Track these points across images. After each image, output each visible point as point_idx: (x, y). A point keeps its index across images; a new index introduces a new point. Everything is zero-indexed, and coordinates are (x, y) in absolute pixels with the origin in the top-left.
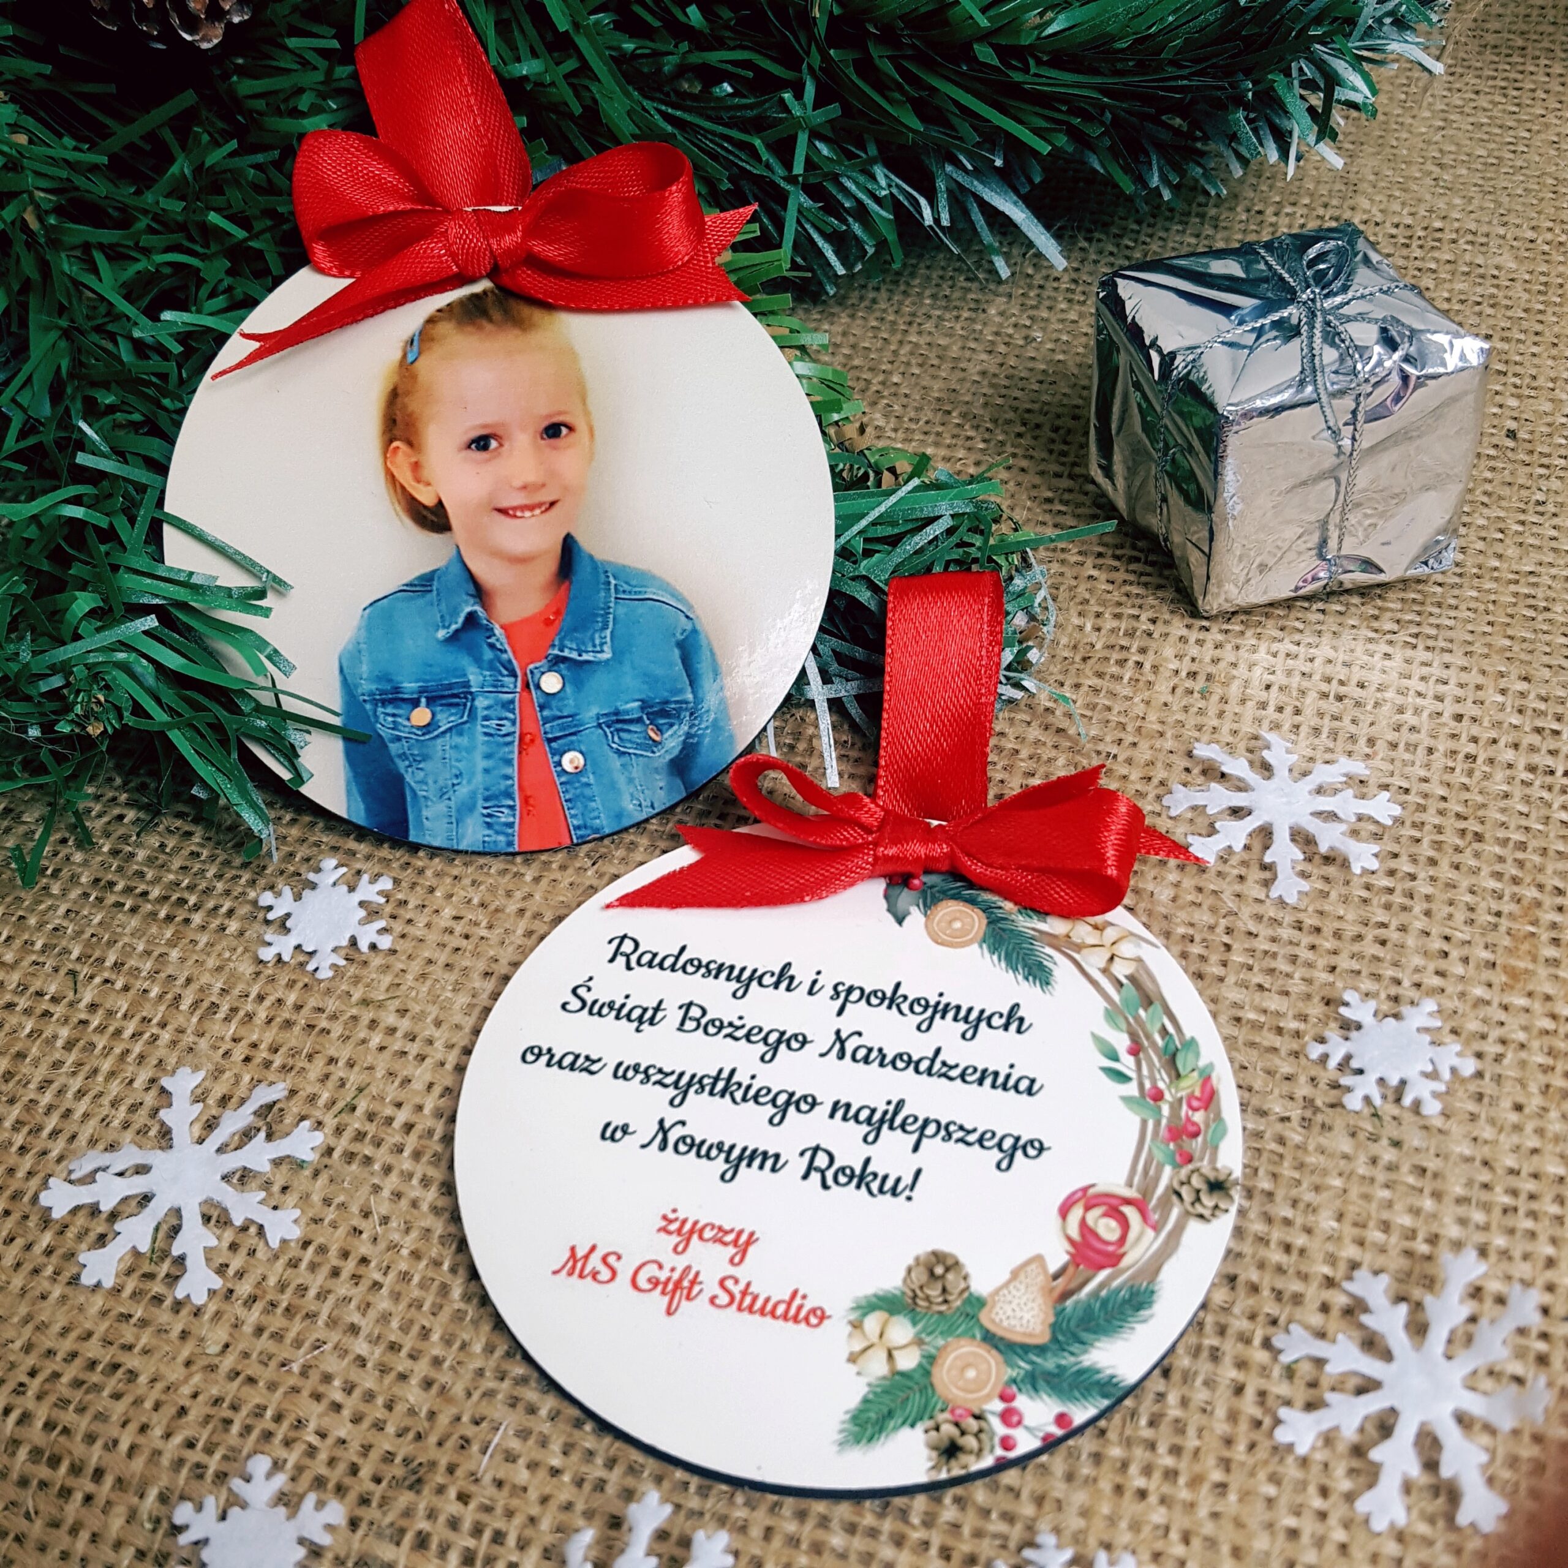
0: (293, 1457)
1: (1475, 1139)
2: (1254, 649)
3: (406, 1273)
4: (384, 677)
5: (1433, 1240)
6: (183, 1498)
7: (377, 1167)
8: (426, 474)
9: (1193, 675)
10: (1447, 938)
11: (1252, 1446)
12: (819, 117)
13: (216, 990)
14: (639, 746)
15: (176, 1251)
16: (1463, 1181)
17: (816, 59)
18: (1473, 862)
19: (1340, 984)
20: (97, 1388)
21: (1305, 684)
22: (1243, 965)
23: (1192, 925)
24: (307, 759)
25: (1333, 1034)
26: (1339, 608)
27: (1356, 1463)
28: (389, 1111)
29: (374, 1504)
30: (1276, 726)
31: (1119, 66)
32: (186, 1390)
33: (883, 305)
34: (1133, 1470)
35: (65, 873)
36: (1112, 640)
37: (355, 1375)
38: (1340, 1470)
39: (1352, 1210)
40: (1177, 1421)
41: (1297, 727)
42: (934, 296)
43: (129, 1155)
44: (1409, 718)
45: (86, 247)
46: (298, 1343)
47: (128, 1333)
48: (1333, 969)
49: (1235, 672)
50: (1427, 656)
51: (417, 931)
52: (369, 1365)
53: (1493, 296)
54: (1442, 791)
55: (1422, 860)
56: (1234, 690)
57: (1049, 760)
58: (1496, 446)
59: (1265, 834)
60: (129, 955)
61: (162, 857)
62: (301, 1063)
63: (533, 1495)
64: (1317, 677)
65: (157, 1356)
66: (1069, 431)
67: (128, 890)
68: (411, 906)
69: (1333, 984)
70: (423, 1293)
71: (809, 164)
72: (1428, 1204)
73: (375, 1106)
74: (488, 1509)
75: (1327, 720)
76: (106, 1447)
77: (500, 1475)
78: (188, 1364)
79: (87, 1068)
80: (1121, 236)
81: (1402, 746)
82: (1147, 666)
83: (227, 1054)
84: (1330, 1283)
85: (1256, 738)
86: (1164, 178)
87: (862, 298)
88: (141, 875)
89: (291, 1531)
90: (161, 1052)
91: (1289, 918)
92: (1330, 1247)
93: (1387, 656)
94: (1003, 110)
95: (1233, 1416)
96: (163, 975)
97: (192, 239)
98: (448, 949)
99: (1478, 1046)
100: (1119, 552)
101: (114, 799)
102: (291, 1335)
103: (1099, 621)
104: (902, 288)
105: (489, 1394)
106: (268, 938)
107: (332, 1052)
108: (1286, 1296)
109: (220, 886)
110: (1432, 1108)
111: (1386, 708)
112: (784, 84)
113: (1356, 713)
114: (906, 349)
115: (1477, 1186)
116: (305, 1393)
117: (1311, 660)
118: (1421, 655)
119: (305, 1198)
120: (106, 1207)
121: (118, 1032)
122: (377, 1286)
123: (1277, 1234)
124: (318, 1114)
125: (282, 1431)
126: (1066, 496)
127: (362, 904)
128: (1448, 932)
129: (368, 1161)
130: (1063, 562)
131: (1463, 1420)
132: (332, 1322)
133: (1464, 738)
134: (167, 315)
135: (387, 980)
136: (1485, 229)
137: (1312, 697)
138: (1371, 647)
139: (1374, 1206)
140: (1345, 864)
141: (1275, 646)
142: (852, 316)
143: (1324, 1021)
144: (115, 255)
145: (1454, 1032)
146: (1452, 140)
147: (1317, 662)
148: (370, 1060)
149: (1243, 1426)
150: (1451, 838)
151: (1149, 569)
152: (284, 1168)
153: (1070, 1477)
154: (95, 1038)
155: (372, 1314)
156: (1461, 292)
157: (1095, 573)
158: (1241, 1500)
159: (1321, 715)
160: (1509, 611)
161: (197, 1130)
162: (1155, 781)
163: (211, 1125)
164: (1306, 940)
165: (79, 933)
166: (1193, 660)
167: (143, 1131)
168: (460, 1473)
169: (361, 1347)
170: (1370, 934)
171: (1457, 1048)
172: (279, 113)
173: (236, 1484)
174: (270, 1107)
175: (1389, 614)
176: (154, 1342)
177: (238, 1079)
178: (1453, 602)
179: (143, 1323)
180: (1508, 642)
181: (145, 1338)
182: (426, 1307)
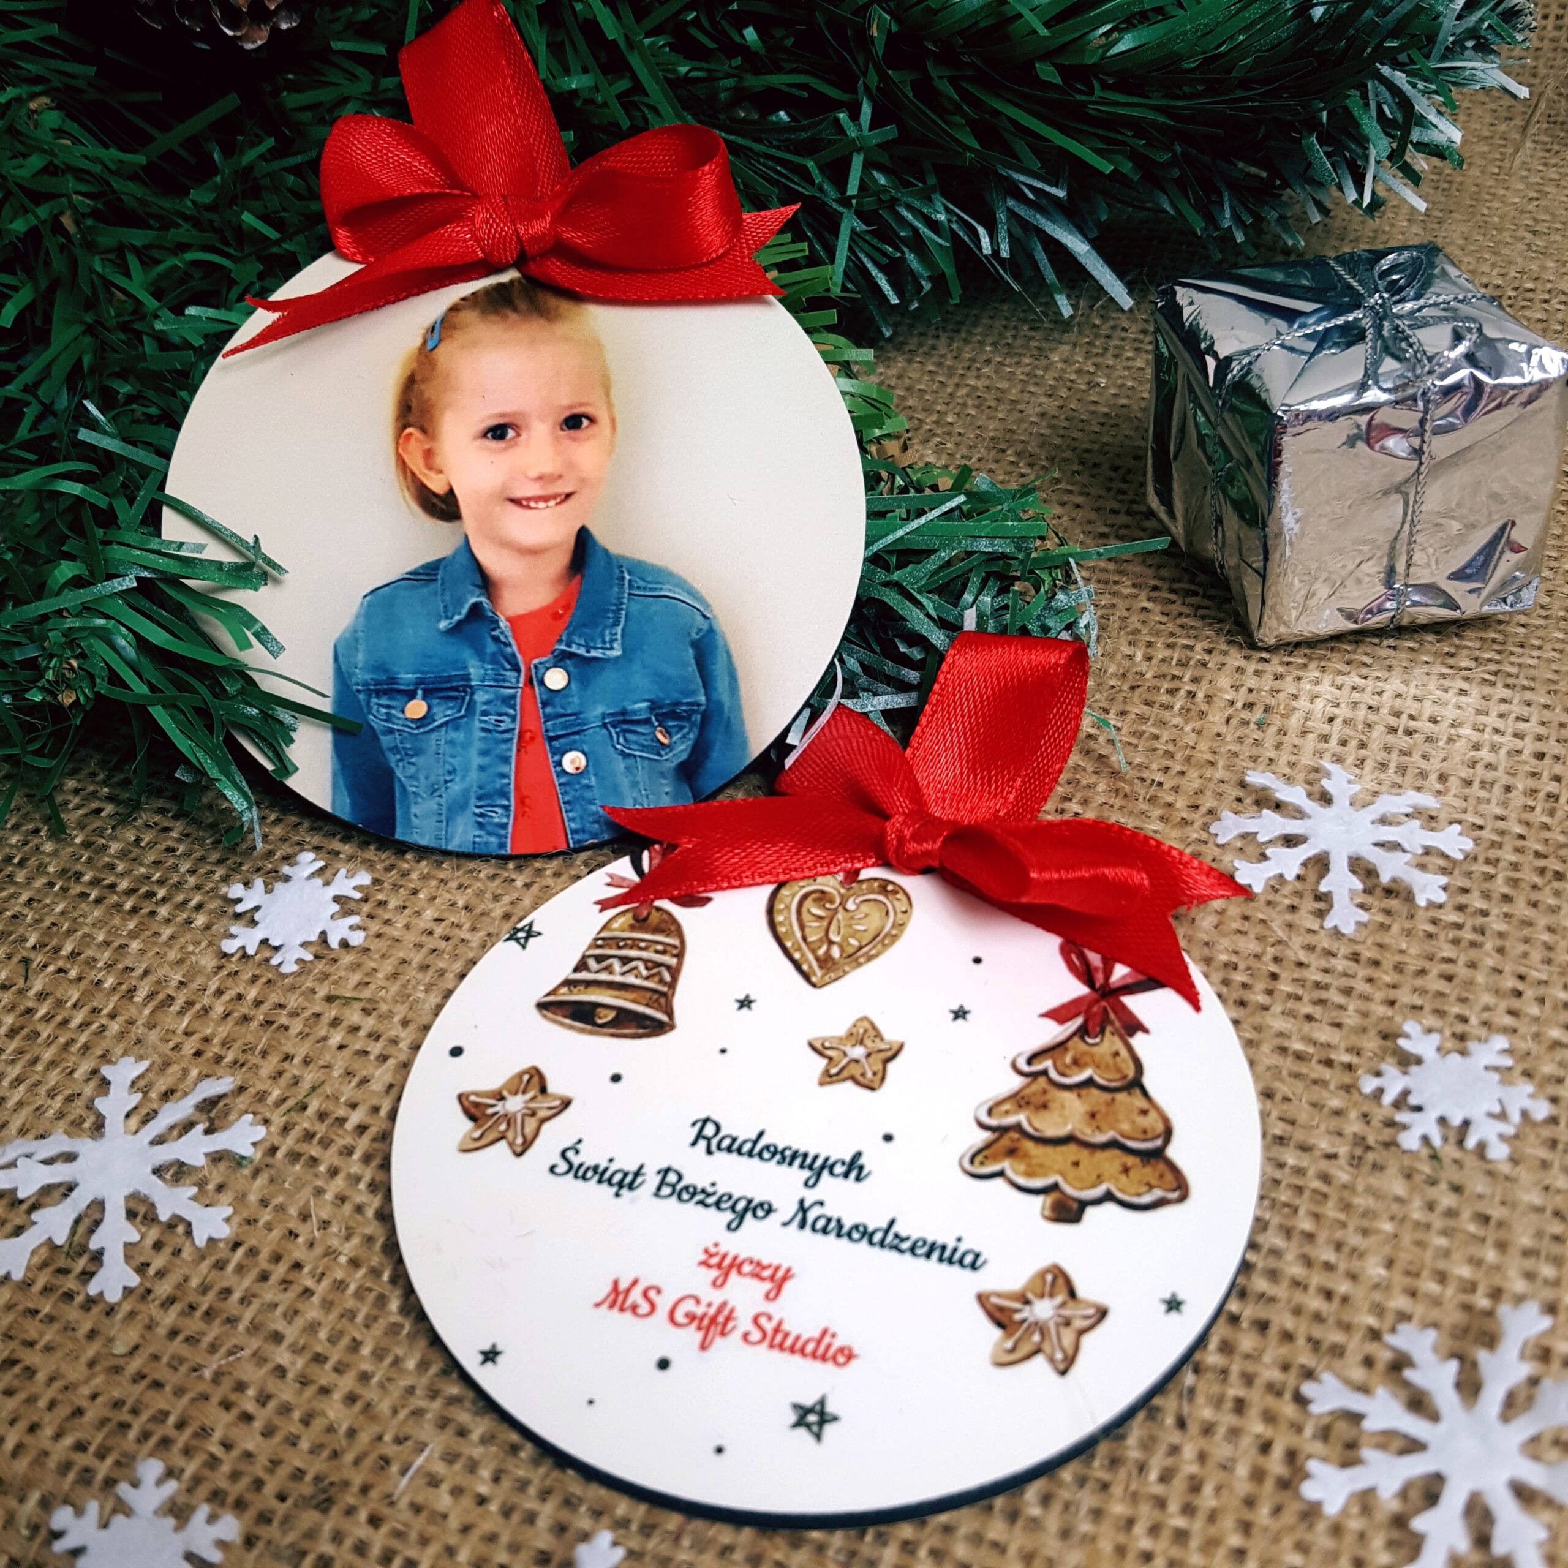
0: (191, 1468)
1: (1547, 1188)
2: (1317, 682)
3: (342, 1282)
4: (379, 667)
5: (1496, 1294)
6: (64, 1502)
7: (322, 1168)
8: (438, 461)
9: (1249, 706)
10: (1521, 978)
11: (1277, 1510)
12: (875, 138)
13: (174, 983)
14: (644, 748)
16: (1531, 1231)
17: (873, 79)
18: (1552, 901)
19: (1398, 1019)
21: (1372, 717)
22: (1289, 996)
23: (1236, 953)
24: (295, 753)
25: (1390, 1069)
26: (1411, 644)
27: (1396, 1535)
28: (341, 1112)
29: (276, 1523)
30: (1339, 760)
32: (86, 1391)
33: (942, 351)
34: (1139, 1529)
35: (33, 862)
36: (1164, 669)
37: (272, 1386)
38: (1378, 1542)
39: (1403, 1258)
40: (1192, 1478)
41: (1363, 761)
42: (994, 344)
43: (58, 1143)
44: (1485, 754)
45: (121, 250)
46: (213, 1348)
47: (32, 1329)
48: (1392, 1003)
49: (1295, 704)
50: (1506, 693)
51: (396, 931)
52: (290, 1375)
54: (1518, 829)
55: (1496, 896)
56: (1294, 722)
57: (1089, 786)
59: (1321, 864)
60: (88, 945)
61: (136, 851)
62: (254, 1059)
64: (1385, 711)
65: (59, 1354)
66: (1129, 471)
67: (95, 882)
68: (390, 907)
69: (1392, 1017)
70: (357, 1304)
71: (862, 187)
72: (1491, 1255)
73: (329, 1106)
74: (398, 1534)
75: (1394, 756)
77: (419, 1499)
78: (92, 1364)
79: (28, 1056)
81: (1476, 784)
82: (1200, 696)
83: (177, 1047)
84: (1375, 1335)
85: (1316, 769)
86: (1237, 218)
87: (920, 345)
88: (111, 867)
89: (178, 1543)
90: (107, 1044)
91: (1344, 950)
92: (1377, 1297)
93: (1463, 692)
94: (1064, 131)
95: (1258, 1475)
96: (120, 966)
97: (226, 243)
98: (424, 950)
99: (1552, 1090)
100: (1175, 586)
101: (95, 792)
102: (207, 1340)
103: (1151, 651)
104: (963, 335)
105: (418, 1413)
106: (233, 930)
107: (288, 1048)
108: (1325, 1346)
109: (192, 880)
110: (1498, 1152)
111: (1460, 745)
112: (838, 105)
113: (1427, 748)
114: (963, 391)
115: (1547, 1238)
116: (215, 1400)
117: (1380, 693)
118: (1501, 692)
119: (240, 1199)
120: (25, 1195)
121: (65, 1022)
122: (307, 1292)
123: (1316, 1279)
124: (266, 1110)
125: (183, 1439)
126: (1122, 532)
127: (337, 899)
128: (1522, 970)
129: (314, 1161)
130: (1115, 594)
131: (1523, 1494)
132: (254, 1328)
133: (1545, 776)
134: (191, 311)
135: (356, 978)
137: (1378, 731)
138: (1446, 683)
139: (1428, 1255)
140: (1409, 897)
141: (1340, 680)
142: (910, 361)
143: (1380, 1055)
144: (147, 260)
145: (1527, 1073)
147: (1385, 696)
148: (327, 1058)
149: (1269, 1485)
150: (1528, 876)
151: (1206, 602)
152: (222, 1166)
153: (1065, 1534)
154: (40, 1027)
155: (299, 1322)
157: (1149, 605)
159: (1388, 749)
161: (134, 1121)
162: (1203, 810)
163: (147, 1117)
164: (1363, 972)
165: (37, 921)
166: (1251, 691)
167: (78, 1123)
168: (374, 1494)
169: (282, 1356)
170: (1435, 969)
171: (1530, 1089)
172: (319, 122)
173: (124, 1489)
174: (215, 1100)
175: (1465, 652)
176: (58, 1339)
177: (185, 1071)
178: (1537, 643)
179: (51, 1319)
181: (49, 1335)
182: (360, 1319)
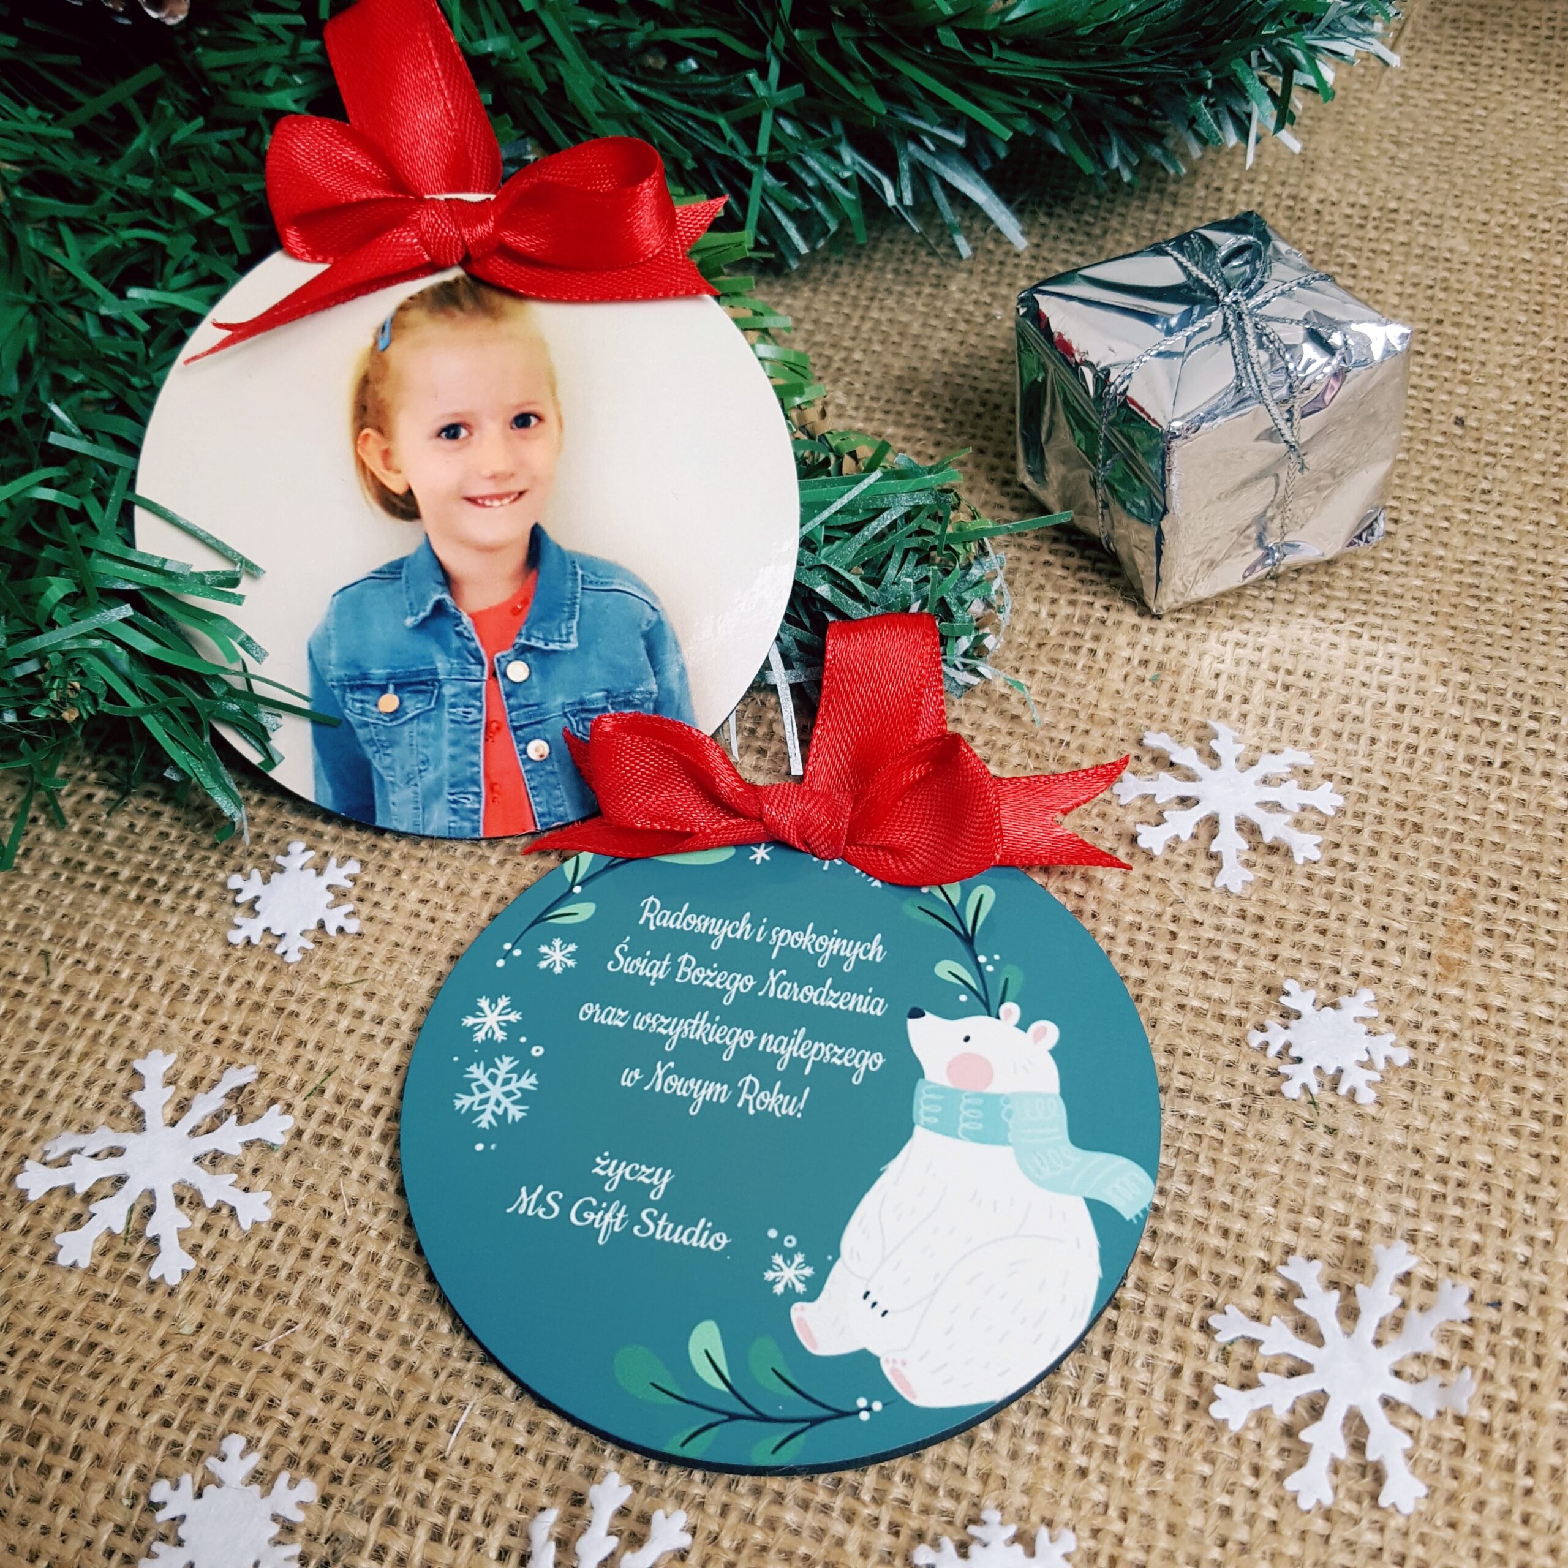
0: (267, 1435)
1: (1407, 1127)
2: (1204, 638)
3: (375, 1255)
4: (353, 664)
5: (1365, 1226)
6: (159, 1476)
7: (346, 1149)
8: (396, 461)
9: (1145, 663)
10: (1384, 928)
11: (1188, 1427)
12: (783, 97)
13: (186, 972)
15: (150, 1233)
16: (1395, 1168)
17: (780, 41)
18: (1411, 853)
19: (1281, 973)
20: (74, 1367)
21: (1253, 673)
22: (1188, 953)
23: (1140, 913)
24: (278, 742)
25: (1273, 1022)
26: (1287, 596)
27: (1286, 1443)
28: (357, 1094)
29: (345, 1482)
30: (1224, 715)
31: (1081, 51)
32: (162, 1369)
33: (845, 279)
34: (1075, 1448)
35: (36, 853)
36: (1067, 627)
37: (325, 1354)
38: (1272, 1450)
39: (1287, 1197)
40: (1117, 1401)
41: (1245, 716)
42: (896, 271)
43: (103, 1138)
44: (1354, 708)
45: (53, 220)
46: (270, 1323)
47: (104, 1313)
48: (1275, 958)
50: (1372, 646)
51: (384, 913)
52: (340, 1345)
53: (1445, 280)
54: (1383, 782)
55: (1363, 850)
56: (1185, 679)
57: (1004, 747)
58: (1444, 433)
59: (1212, 823)
60: (101, 936)
61: (132, 838)
62: (271, 1045)
63: (498, 1472)
64: (1264, 666)
65: (133, 1336)
67: (99, 870)
68: (378, 888)
69: (1273, 973)
70: (390, 1274)
71: (774, 144)
72: (1361, 1191)
73: (344, 1089)
74: (455, 1487)
75: (1273, 709)
76: (84, 1425)
77: (467, 1453)
78: (163, 1343)
79: (60, 1049)
80: (1080, 212)
81: (1345, 736)
82: (1100, 654)
83: (197, 1036)
84: (1266, 1267)
85: (1205, 726)
86: (1124, 159)
87: (824, 272)
88: (111, 855)
89: (266, 1507)
90: (133, 1034)
91: (1233, 907)
92: (1267, 1233)
93: (1334, 646)
94: (965, 93)
95: (1170, 1398)
96: (134, 956)
97: (158, 214)
98: (414, 934)
99: (1411, 1035)
101: (83, 778)
102: (263, 1315)
103: (1054, 608)
104: (865, 261)
105: (456, 1374)
106: (237, 920)
107: (301, 1034)
108: (1224, 1280)
109: (189, 867)
110: (1366, 1097)
111: (1331, 698)
112: (750, 64)
113: (1302, 702)
114: (867, 326)
115: (1408, 1173)
116: (278, 1372)
117: (1260, 649)
118: (1365, 644)
119: (276, 1181)
120: (81, 1190)
121: (90, 1014)
122: (346, 1267)
123: (1215, 1219)
124: (287, 1096)
125: (255, 1410)
127: (329, 888)
128: (1386, 922)
129: (337, 1143)
130: (1020, 546)
131: (1389, 1404)
132: (303, 1303)
133: (1406, 729)
134: (134, 293)
135: (355, 963)
136: (1438, 210)
137: (1259, 685)
138: (1318, 636)
139: (1309, 1192)
140: (1288, 854)
141: (1226, 635)
142: (815, 290)
143: (1264, 1009)
144: (81, 228)
145: (1389, 1021)
146: (1409, 117)
147: (1265, 651)
148: (338, 1043)
149: (1181, 1406)
150: (1390, 829)
152: (255, 1150)
153: (1014, 1455)
154: (68, 1019)
155: (342, 1295)
156: (1415, 275)
157: (1051, 558)
158: (1176, 1479)
159: (1268, 704)
160: (1453, 600)
161: (169, 1113)
163: (183, 1107)
164: (1249, 929)
165: (50, 914)
166: (1145, 648)
167: (116, 1113)
168: (428, 1451)
169: (331, 1327)
170: (1311, 923)
171: (1392, 1037)
172: (245, 87)
173: (212, 1462)
174: (241, 1089)
175: (1335, 604)
176: (129, 1321)
177: (209, 1060)
178: (1398, 591)
179: (119, 1303)
180: (1451, 633)
181: (121, 1318)
182: (395, 1288)
